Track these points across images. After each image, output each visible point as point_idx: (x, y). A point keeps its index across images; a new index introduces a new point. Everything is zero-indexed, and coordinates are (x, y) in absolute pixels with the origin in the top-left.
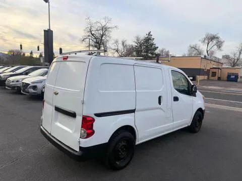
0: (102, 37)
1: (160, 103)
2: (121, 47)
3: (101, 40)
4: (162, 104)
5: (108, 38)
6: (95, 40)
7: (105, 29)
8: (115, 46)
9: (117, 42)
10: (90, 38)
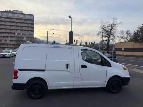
0: (111, 31)
1: (67, 68)
2: (125, 35)
3: (111, 32)
4: (69, 68)
5: (115, 31)
6: (106, 33)
7: (113, 25)
8: (121, 35)
9: (122, 32)
10: (103, 32)
